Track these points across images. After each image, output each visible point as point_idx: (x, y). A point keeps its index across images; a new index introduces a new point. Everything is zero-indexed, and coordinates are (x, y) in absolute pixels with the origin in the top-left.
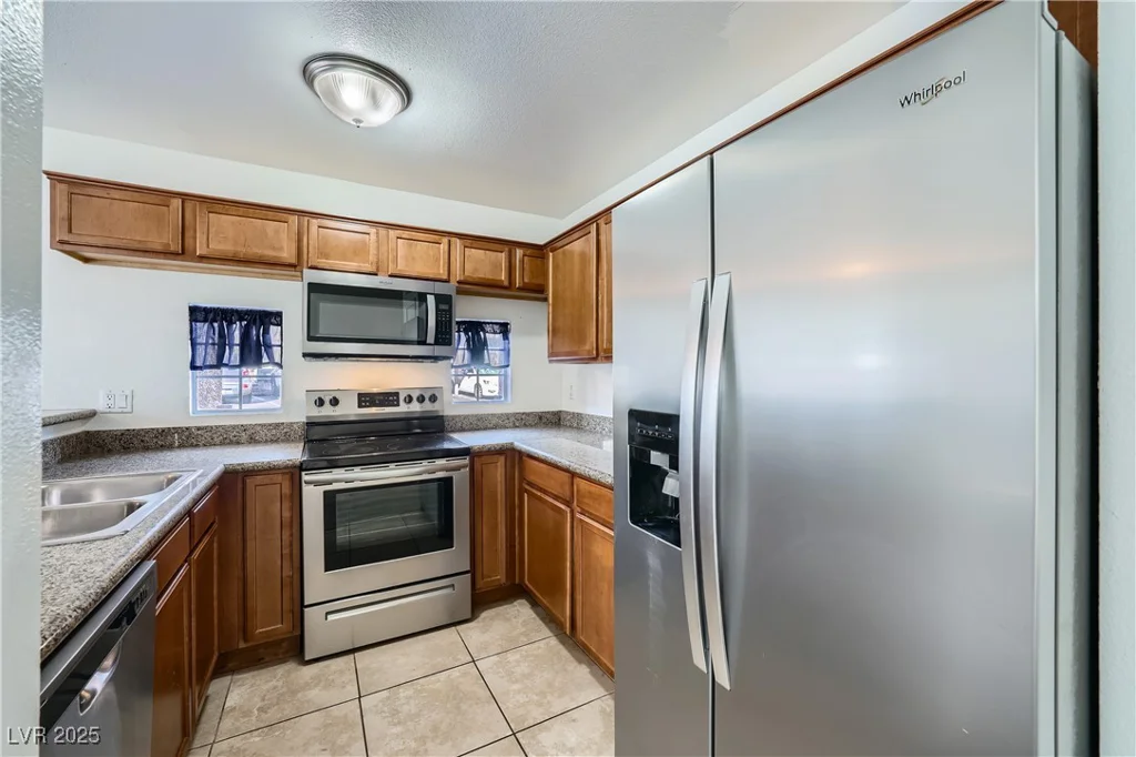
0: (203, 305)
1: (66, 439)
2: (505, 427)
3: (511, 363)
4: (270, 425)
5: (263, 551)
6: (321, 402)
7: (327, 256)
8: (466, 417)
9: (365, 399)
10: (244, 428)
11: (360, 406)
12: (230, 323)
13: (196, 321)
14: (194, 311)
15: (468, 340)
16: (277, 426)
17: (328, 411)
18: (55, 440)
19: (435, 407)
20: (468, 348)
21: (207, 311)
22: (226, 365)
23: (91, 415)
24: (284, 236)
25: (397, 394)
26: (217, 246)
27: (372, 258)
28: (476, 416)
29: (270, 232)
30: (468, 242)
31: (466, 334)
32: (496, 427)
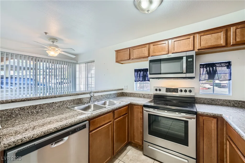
0: (137, 69)
1: (118, 93)
2: (228, 106)
3: (232, 79)
4: (147, 94)
5: (137, 123)
6: (156, 90)
7: (155, 53)
8: (205, 99)
9: (168, 90)
10: (142, 94)
11: (166, 92)
12: (141, 72)
13: (135, 72)
14: (135, 70)
15: (207, 71)
16: (149, 94)
17: (158, 92)
18: (116, 93)
19: (192, 94)
20: (208, 73)
21: (137, 70)
22: (140, 81)
23: (122, 89)
24: (146, 50)
25: (177, 89)
26: (135, 56)
27: (167, 50)
28: (211, 99)
29: (143, 51)
30: (202, 34)
31: (207, 69)
32: (222, 105)
